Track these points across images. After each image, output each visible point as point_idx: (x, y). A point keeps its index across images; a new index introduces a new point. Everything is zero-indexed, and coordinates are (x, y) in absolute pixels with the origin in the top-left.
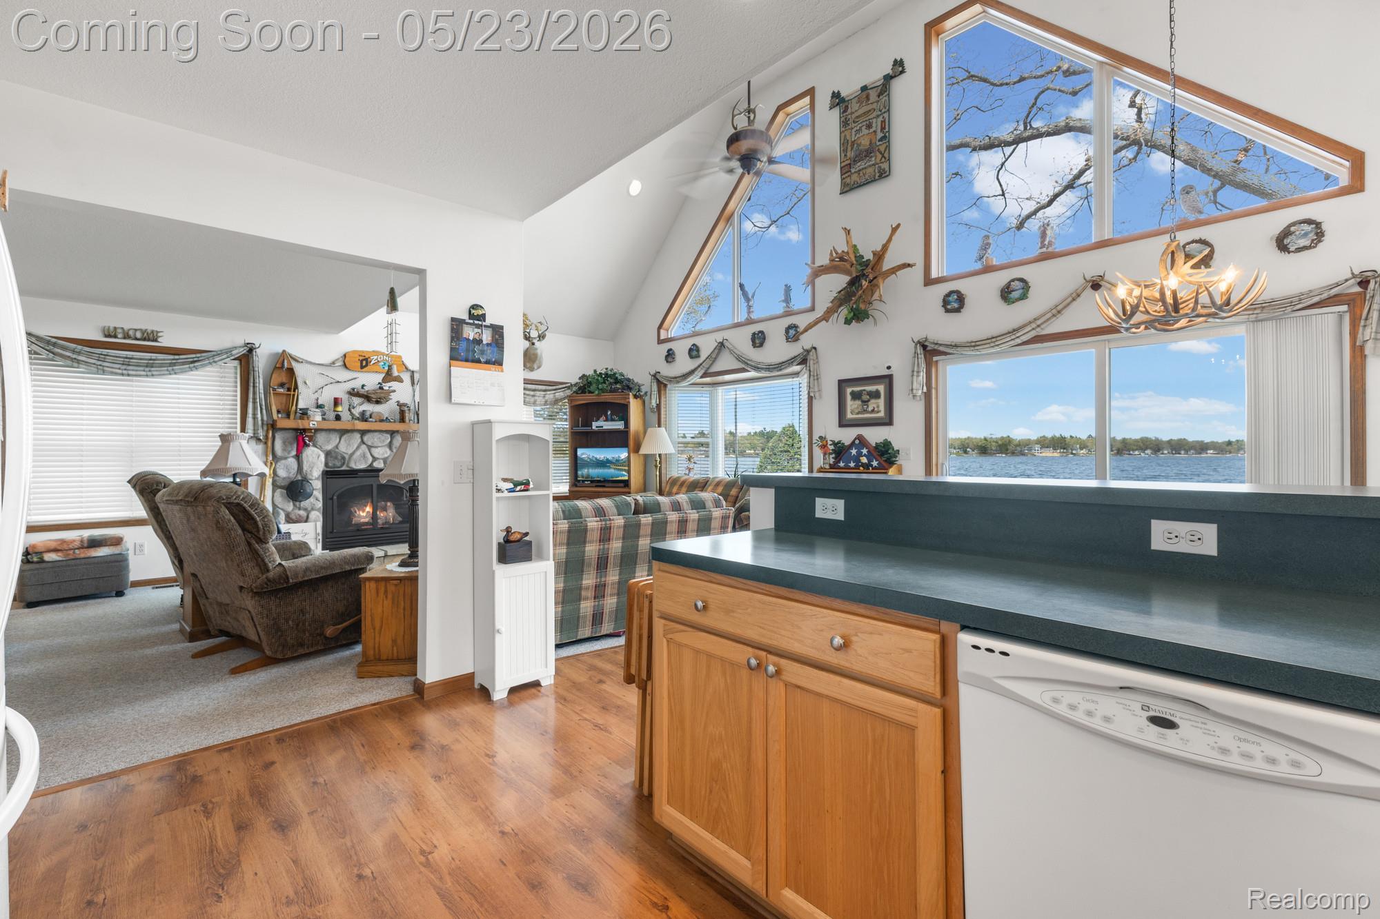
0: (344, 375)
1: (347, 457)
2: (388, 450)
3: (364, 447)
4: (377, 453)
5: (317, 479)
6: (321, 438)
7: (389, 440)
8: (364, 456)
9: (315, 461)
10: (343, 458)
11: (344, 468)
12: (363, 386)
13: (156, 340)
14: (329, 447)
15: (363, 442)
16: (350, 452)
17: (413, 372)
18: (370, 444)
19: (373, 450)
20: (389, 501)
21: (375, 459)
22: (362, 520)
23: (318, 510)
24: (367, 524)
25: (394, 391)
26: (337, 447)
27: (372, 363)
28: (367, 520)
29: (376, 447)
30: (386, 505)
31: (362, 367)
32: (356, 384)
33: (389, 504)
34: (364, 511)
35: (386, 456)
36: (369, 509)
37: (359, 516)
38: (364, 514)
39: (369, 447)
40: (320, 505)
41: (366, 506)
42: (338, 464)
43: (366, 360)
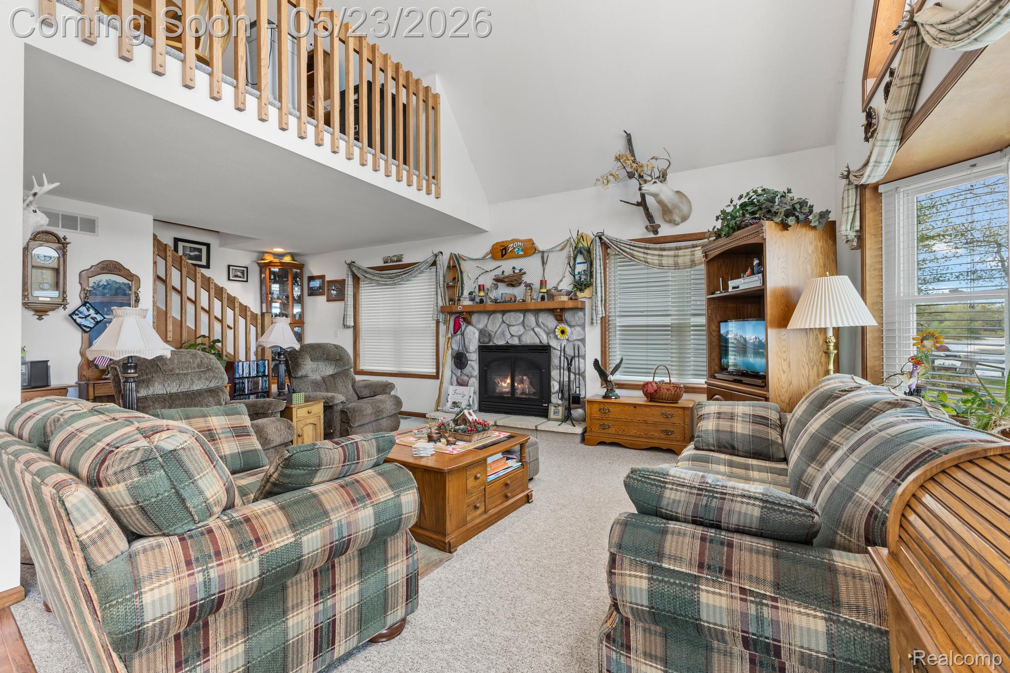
0: (491, 264)
1: (493, 334)
2: (521, 328)
3: (504, 325)
4: (514, 330)
5: (474, 352)
6: (474, 318)
7: (522, 319)
8: (503, 334)
9: (472, 337)
10: (490, 335)
11: (491, 344)
12: (503, 272)
13: (400, 261)
14: (481, 326)
15: (503, 322)
16: (495, 331)
17: (543, 252)
18: (507, 322)
19: (511, 328)
20: (526, 375)
21: (512, 336)
22: (504, 390)
23: (475, 377)
24: (508, 393)
25: (525, 273)
26: (486, 326)
27: (510, 249)
28: (507, 390)
29: (513, 326)
30: (523, 378)
31: (503, 256)
32: (498, 272)
33: (525, 378)
34: (505, 383)
35: (520, 333)
36: (509, 381)
37: (502, 386)
38: (506, 385)
39: (509, 326)
40: (476, 373)
41: (507, 378)
42: (487, 340)
43: (505, 249)
